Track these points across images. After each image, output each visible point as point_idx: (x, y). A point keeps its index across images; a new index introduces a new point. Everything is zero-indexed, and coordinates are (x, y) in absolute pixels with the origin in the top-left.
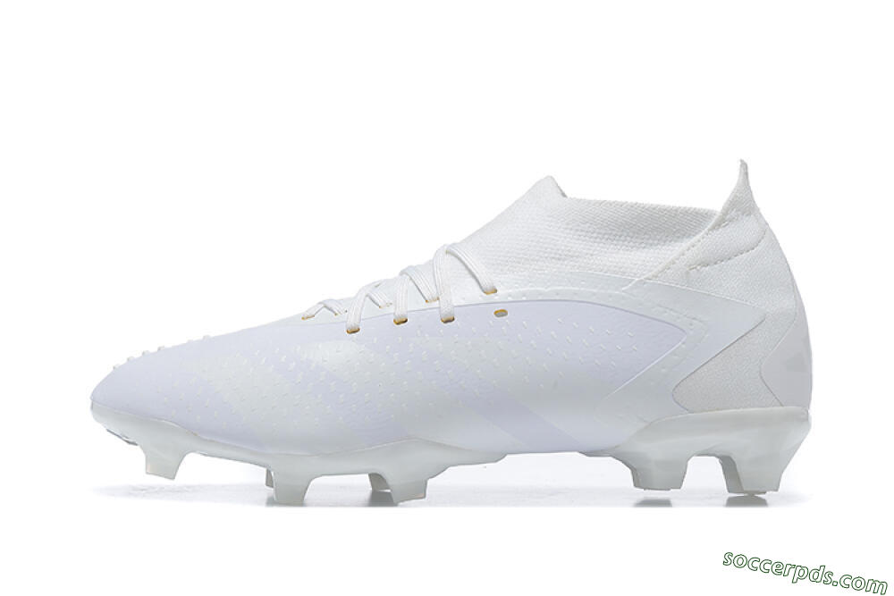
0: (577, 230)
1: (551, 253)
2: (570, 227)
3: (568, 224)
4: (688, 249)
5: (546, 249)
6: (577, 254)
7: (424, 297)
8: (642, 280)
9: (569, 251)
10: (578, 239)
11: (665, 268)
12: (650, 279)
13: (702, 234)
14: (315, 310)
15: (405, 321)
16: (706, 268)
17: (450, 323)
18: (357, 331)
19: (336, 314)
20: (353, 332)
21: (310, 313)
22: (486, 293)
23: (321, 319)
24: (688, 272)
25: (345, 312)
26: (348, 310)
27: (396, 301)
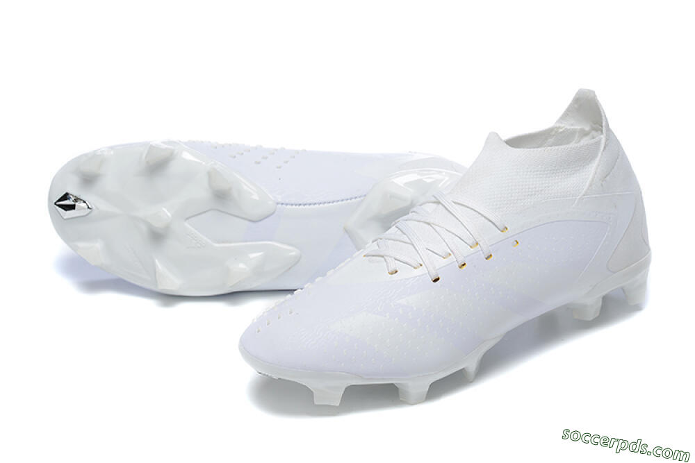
4: (597, 168)
6: (540, 189)
7: (468, 244)
8: (580, 198)
9: (535, 188)
11: (590, 185)
12: (584, 195)
13: (600, 155)
14: (394, 265)
15: (464, 265)
16: (608, 178)
17: (490, 259)
18: (438, 279)
19: (415, 268)
20: (435, 281)
21: (392, 268)
22: (502, 231)
23: (405, 273)
24: (602, 185)
25: (421, 265)
26: (422, 263)
27: (452, 251)
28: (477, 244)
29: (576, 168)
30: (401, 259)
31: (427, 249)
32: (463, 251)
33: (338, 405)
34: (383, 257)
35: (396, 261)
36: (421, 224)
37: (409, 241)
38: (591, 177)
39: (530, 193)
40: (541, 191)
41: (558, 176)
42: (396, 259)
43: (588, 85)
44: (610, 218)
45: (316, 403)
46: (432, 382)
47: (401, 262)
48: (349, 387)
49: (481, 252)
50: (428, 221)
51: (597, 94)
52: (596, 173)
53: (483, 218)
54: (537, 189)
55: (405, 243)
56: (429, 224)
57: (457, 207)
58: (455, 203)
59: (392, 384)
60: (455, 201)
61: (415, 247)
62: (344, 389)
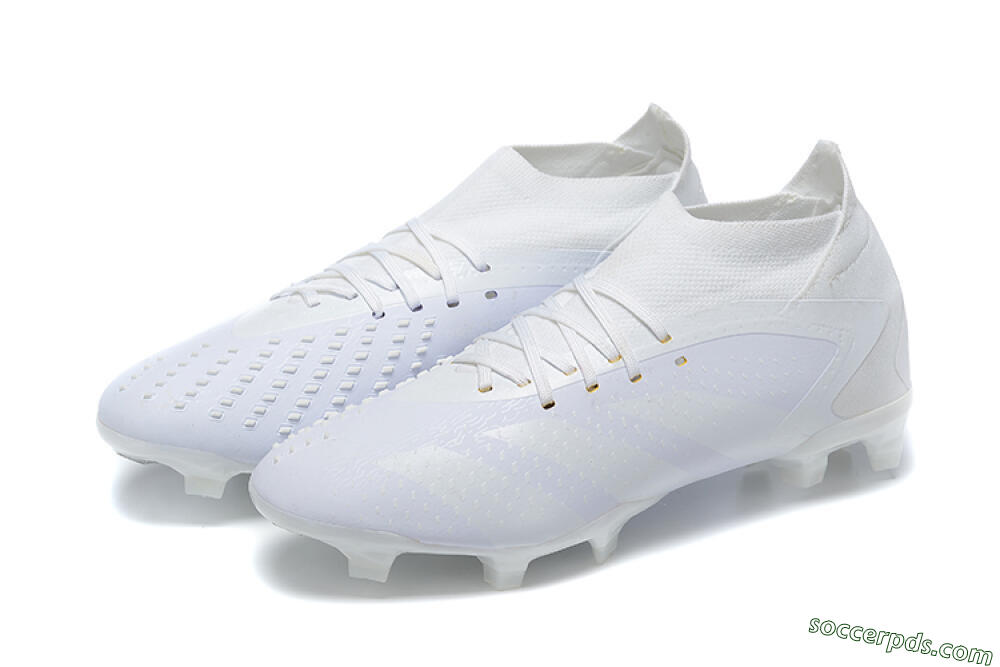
0: (724, 256)
1: (707, 285)
2: (717, 253)
3: (714, 250)
4: (827, 259)
5: (701, 281)
6: (731, 283)
7: (606, 357)
8: (793, 302)
9: (723, 280)
10: (727, 266)
11: (812, 284)
12: (801, 298)
13: (833, 240)
14: (487, 378)
15: (596, 386)
16: (842, 275)
17: (638, 381)
18: (553, 405)
19: (519, 385)
20: (548, 406)
21: (485, 383)
22: (662, 342)
23: (504, 392)
24: (831, 284)
25: (529, 382)
26: (531, 379)
27: (579, 365)
28: (620, 357)
29: (792, 257)
30: (500, 370)
31: (542, 359)
32: (597, 365)
33: (384, 581)
34: (476, 365)
35: (494, 374)
36: (546, 321)
37: (519, 345)
38: (814, 271)
39: (714, 288)
40: (732, 286)
41: (762, 266)
42: (493, 370)
43: (828, 136)
44: (840, 336)
45: (351, 575)
46: (532, 559)
47: (499, 374)
48: (404, 554)
49: (625, 369)
50: (553, 318)
51: (840, 147)
52: (823, 265)
53: (634, 320)
54: (726, 283)
55: (513, 347)
56: (555, 322)
57: (599, 299)
58: (597, 293)
59: (475, 557)
60: (597, 289)
61: (525, 356)
62: (394, 557)
